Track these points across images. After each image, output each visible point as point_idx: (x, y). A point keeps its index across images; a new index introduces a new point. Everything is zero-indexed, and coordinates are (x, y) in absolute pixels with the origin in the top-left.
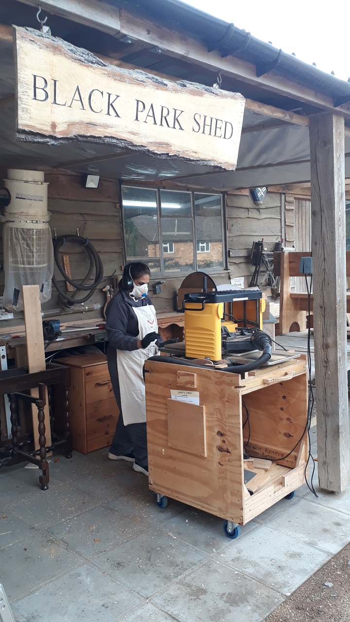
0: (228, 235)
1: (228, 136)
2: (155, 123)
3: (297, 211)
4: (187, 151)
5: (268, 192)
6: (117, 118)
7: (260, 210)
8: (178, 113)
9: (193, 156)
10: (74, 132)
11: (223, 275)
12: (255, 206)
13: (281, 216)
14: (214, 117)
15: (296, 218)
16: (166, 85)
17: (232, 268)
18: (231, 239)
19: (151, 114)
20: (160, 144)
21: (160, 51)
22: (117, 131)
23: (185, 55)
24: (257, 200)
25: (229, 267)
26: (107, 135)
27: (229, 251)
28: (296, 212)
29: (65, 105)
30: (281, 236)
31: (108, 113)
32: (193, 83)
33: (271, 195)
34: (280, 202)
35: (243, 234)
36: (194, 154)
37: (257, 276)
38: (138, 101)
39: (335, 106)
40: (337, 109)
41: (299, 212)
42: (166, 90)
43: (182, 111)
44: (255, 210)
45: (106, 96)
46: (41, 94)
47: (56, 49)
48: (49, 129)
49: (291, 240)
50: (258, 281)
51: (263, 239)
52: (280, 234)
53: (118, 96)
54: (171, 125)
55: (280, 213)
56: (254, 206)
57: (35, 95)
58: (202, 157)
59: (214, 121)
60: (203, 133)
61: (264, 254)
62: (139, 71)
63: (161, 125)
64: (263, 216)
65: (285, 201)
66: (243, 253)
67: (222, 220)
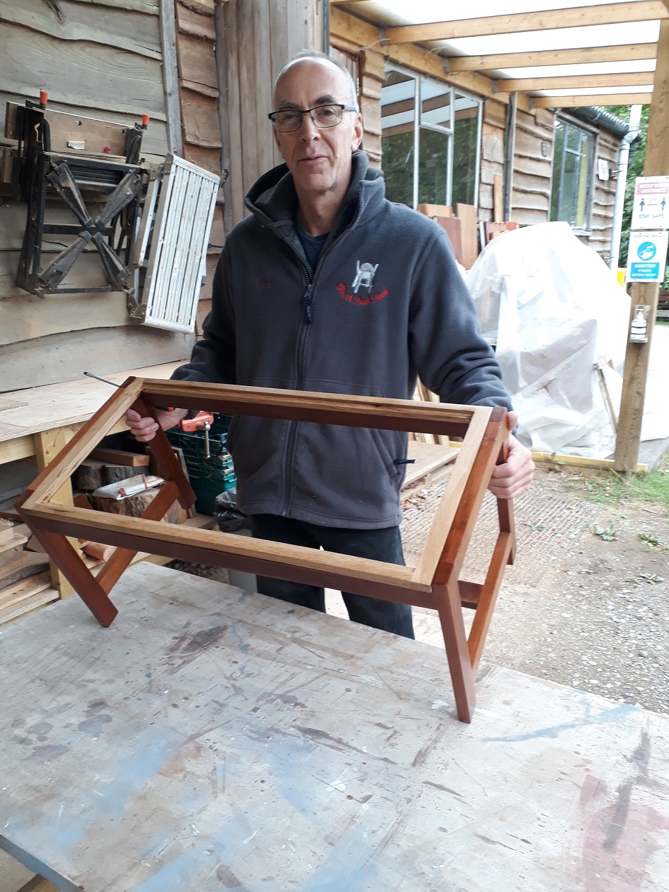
30: (166, 123)
52: (162, 117)
64: (79, 32)
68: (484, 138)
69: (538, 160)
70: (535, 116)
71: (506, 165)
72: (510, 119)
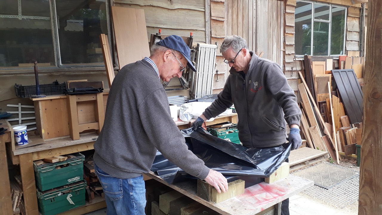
3: (230, 5)
13: (205, 9)
15: (228, 12)
28: (228, 5)
30: (205, 32)
41: (232, 7)
49: (222, 37)
52: (204, 29)
55: (202, 5)
64: (177, 6)
68: (348, 22)
71: (360, 32)
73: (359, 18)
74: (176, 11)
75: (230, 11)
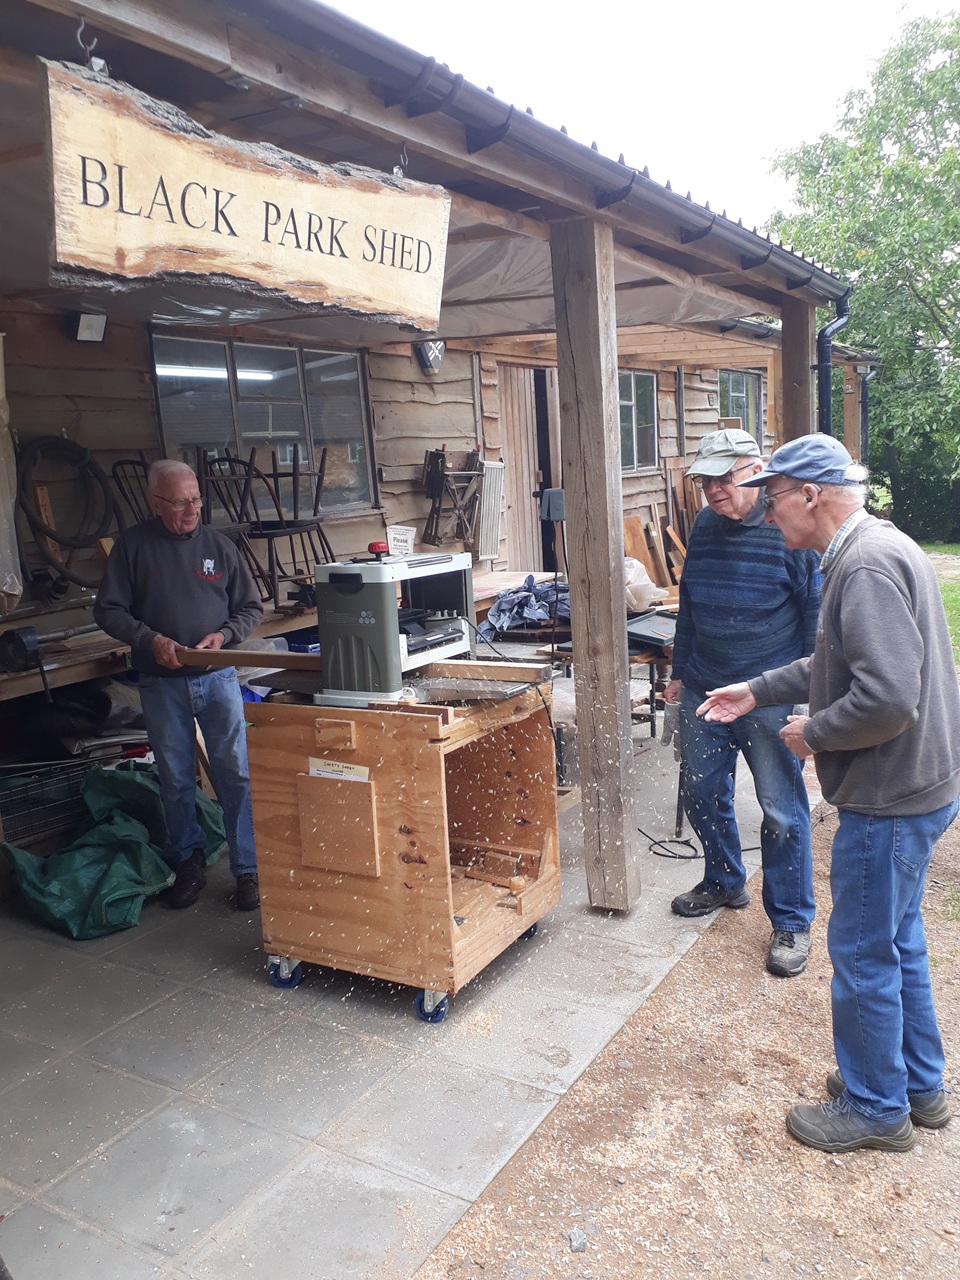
0: (375, 437)
1: (423, 267)
2: (299, 246)
3: (503, 390)
4: (354, 297)
5: (447, 350)
6: (232, 237)
7: (435, 386)
8: (337, 225)
9: (364, 307)
10: (158, 266)
11: (371, 519)
12: (423, 379)
13: (474, 399)
14: (400, 232)
15: (501, 401)
16: (316, 172)
17: (387, 505)
18: (382, 446)
19: (290, 228)
20: (307, 285)
21: (301, 106)
22: (231, 263)
23: (345, 113)
24: (427, 367)
25: (383, 502)
26: (215, 270)
27: (380, 470)
28: (500, 389)
29: (139, 214)
30: (476, 438)
31: (217, 229)
32: (361, 167)
33: (453, 356)
34: (470, 369)
35: (405, 434)
36: (366, 303)
37: (438, 518)
38: (267, 204)
39: (600, 206)
40: (602, 212)
41: (506, 391)
42: (315, 182)
43: (345, 222)
44: (426, 387)
45: (212, 195)
46: (96, 193)
47: (120, 106)
48: (111, 261)
49: (494, 447)
50: (439, 530)
51: (444, 446)
52: (473, 435)
53: (232, 196)
54: (326, 249)
55: (470, 393)
56: (423, 377)
57: (85, 197)
58: (381, 308)
59: (399, 240)
60: (382, 262)
61: (448, 476)
62: (268, 145)
63: (309, 248)
64: (441, 399)
65: (481, 368)
66: (407, 474)
67: (363, 407)
68: (660, 402)
69: (707, 410)
70: (700, 375)
71: (679, 421)
72: (679, 382)
73: (675, 392)
74: (440, 407)
75: (503, 399)
